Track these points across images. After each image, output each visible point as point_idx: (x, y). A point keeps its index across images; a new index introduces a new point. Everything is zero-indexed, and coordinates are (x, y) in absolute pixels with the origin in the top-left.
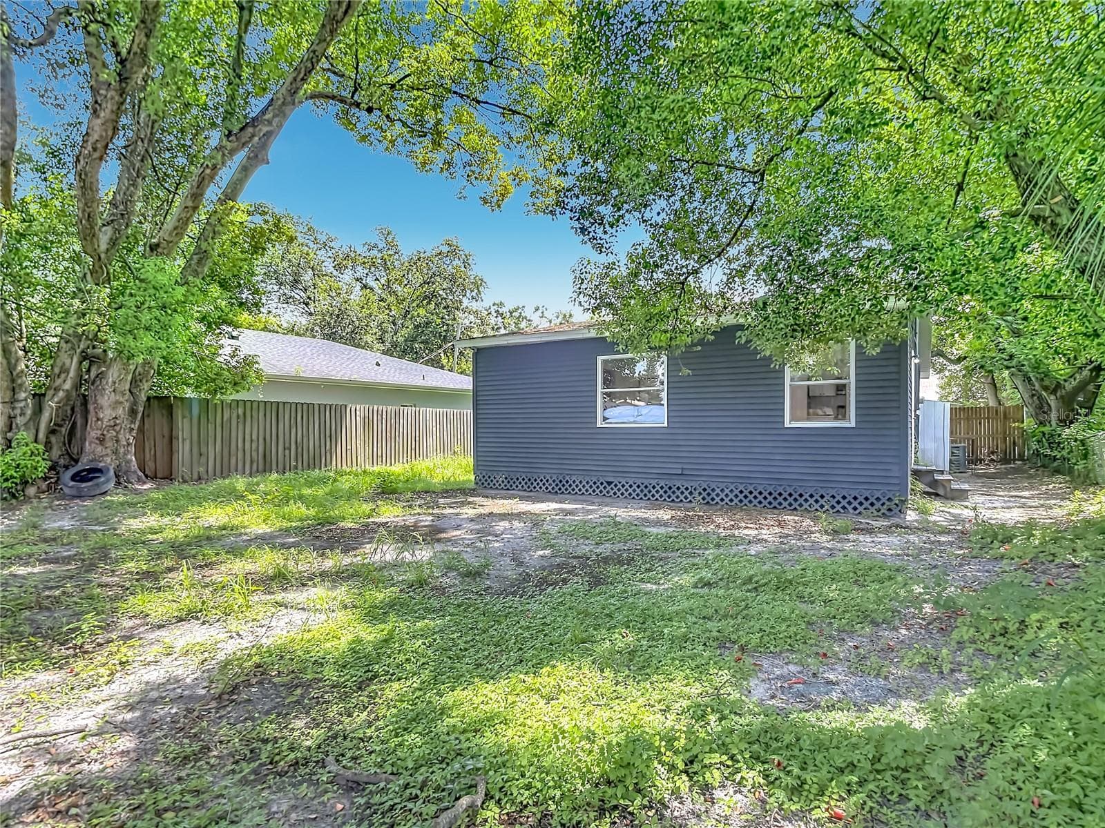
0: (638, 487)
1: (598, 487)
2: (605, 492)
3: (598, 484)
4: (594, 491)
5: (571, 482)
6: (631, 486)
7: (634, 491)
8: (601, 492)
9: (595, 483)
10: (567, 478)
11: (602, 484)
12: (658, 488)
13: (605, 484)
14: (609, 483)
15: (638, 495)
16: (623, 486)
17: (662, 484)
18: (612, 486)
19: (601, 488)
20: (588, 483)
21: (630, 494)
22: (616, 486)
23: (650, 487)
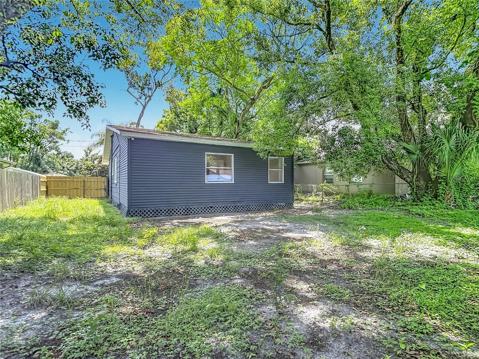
0: (223, 207)
1: (206, 210)
2: (210, 211)
3: (206, 208)
4: (205, 211)
5: (193, 209)
6: (220, 208)
7: (222, 209)
8: (208, 211)
9: (205, 208)
10: (191, 207)
11: (208, 208)
12: (231, 207)
13: (210, 208)
14: (211, 207)
15: (224, 211)
16: (217, 208)
17: (232, 205)
18: (213, 208)
19: (208, 210)
20: (202, 208)
21: (221, 211)
22: (214, 208)
23: (228, 207)
